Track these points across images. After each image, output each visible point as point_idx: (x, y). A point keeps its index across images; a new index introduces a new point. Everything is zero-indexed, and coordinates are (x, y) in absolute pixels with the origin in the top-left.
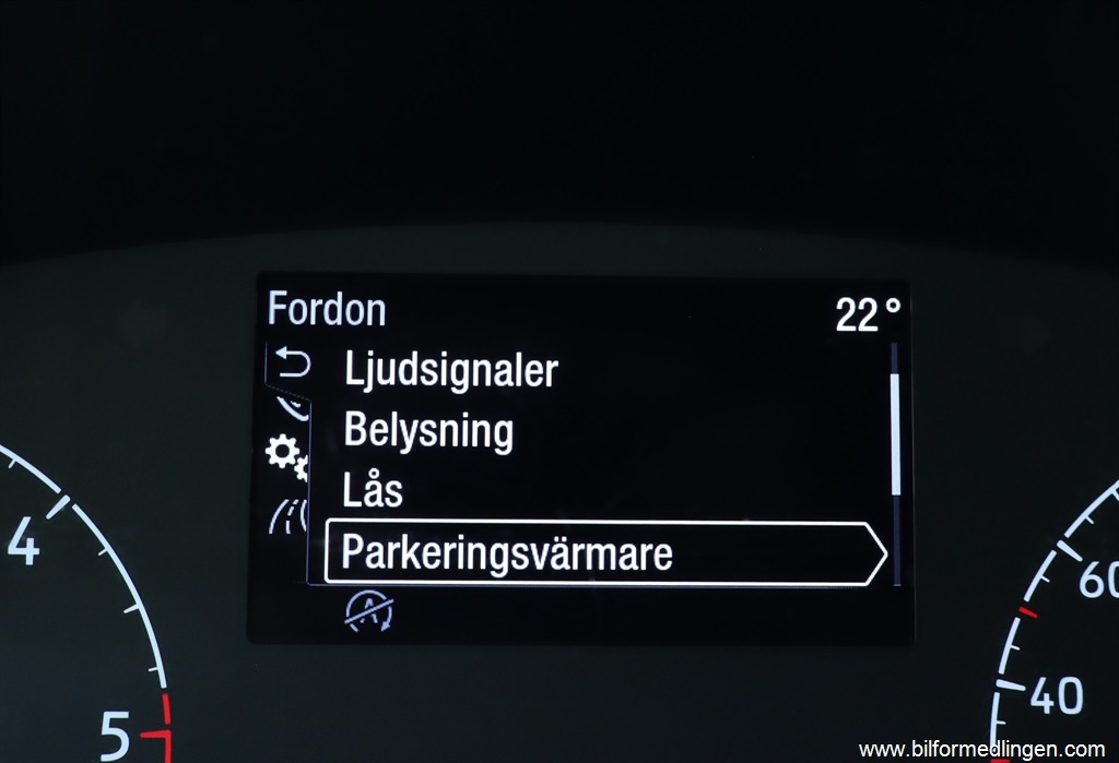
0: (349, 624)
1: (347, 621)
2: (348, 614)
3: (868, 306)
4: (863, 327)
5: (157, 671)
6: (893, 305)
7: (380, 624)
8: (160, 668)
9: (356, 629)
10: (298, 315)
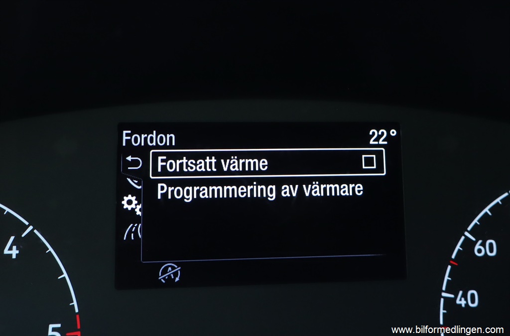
0: (161, 279)
1: (160, 278)
2: (160, 275)
3: (383, 133)
4: (381, 142)
5: (73, 305)
6: (393, 133)
7: (175, 279)
8: (75, 303)
9: (164, 282)
10: (136, 141)
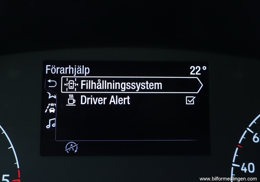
2: (66, 148)
3: (198, 68)
4: (197, 74)
5: (17, 164)
6: (204, 68)
7: (74, 151)
8: (17, 163)
9: (68, 152)
